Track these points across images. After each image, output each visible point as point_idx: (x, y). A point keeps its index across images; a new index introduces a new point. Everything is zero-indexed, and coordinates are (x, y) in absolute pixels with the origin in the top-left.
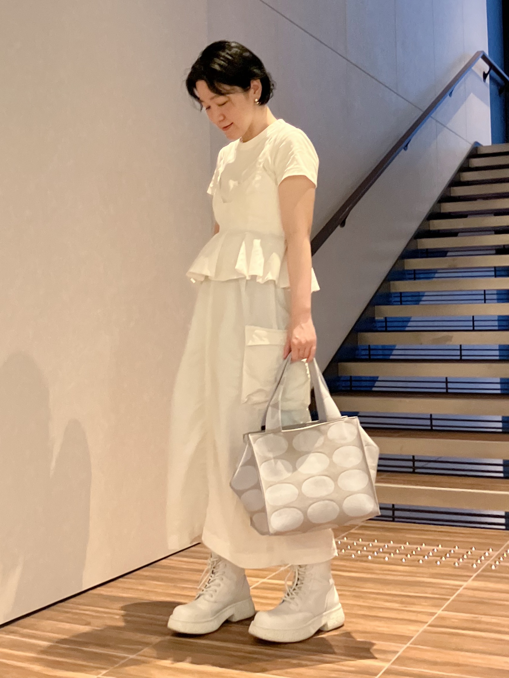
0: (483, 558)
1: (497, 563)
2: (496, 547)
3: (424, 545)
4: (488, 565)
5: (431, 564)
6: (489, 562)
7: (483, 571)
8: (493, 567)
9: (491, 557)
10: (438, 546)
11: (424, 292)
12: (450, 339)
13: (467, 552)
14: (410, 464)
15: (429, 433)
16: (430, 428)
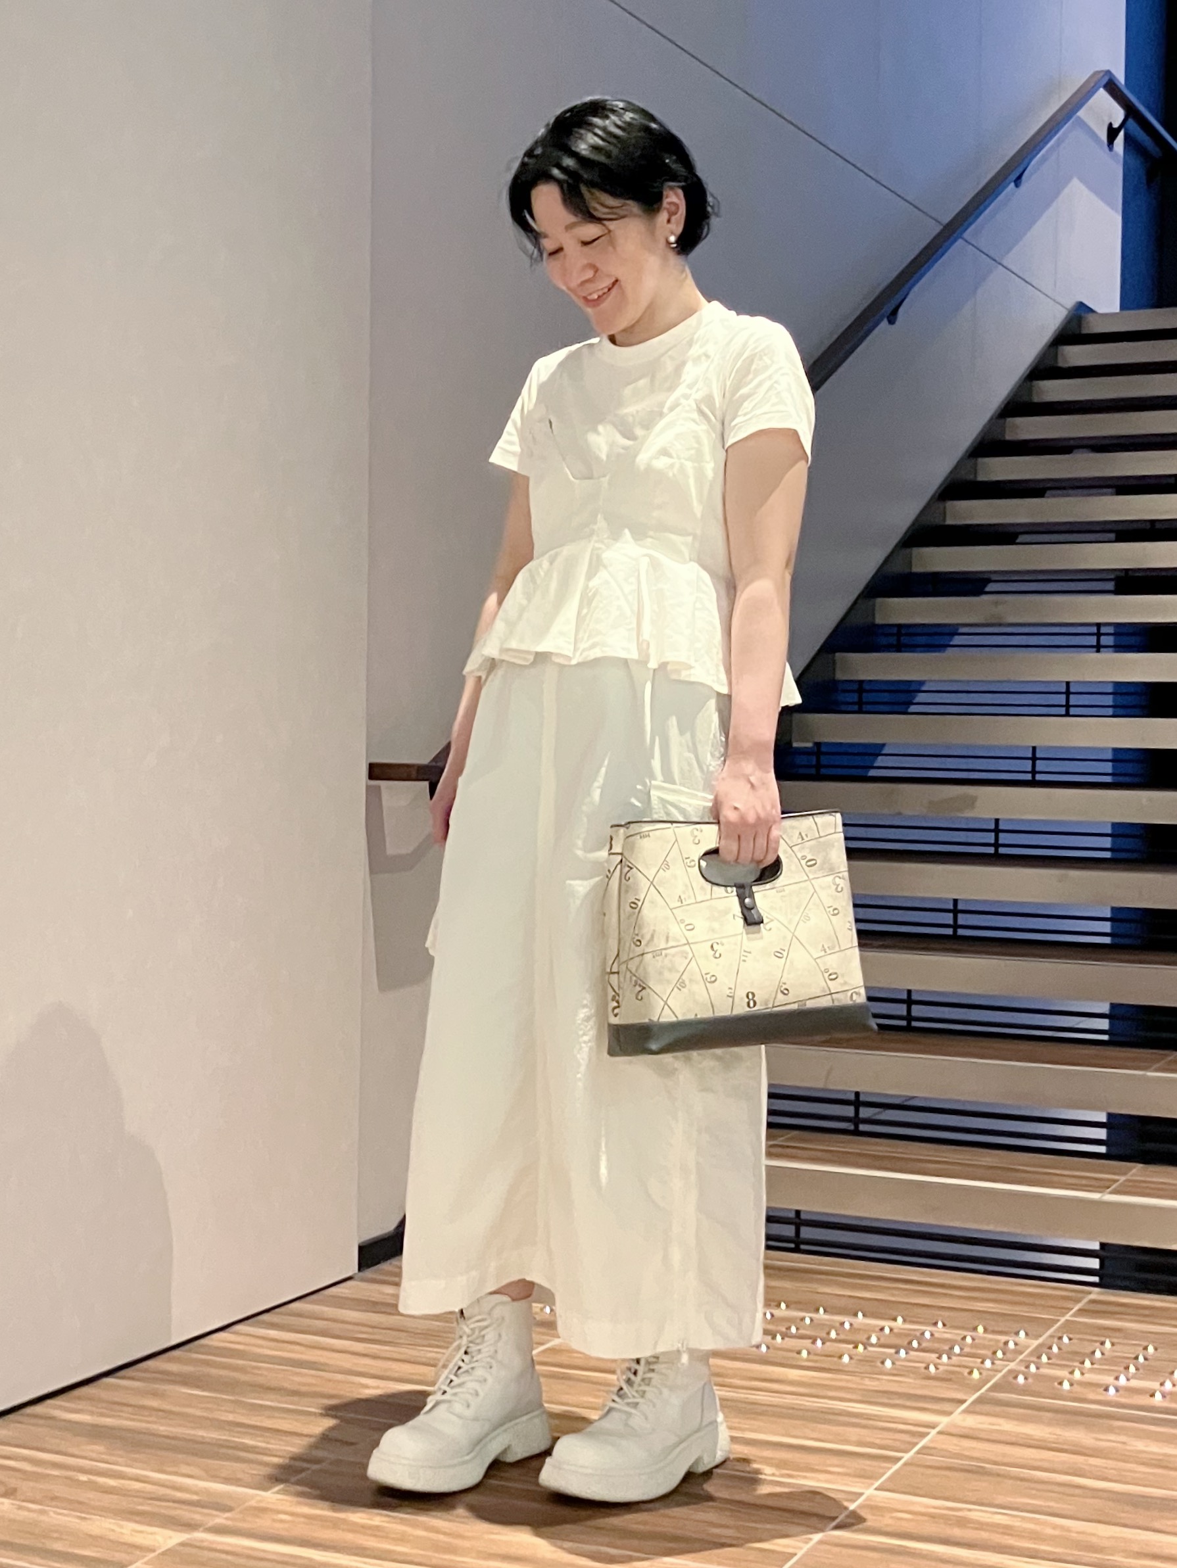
0: (1000, 1354)
1: (1033, 1368)
2: (1035, 1326)
3: (860, 1314)
4: (1010, 1371)
5: (871, 1365)
6: (1012, 1366)
7: (995, 1388)
8: (1021, 1379)
9: (1021, 1353)
10: (895, 1319)
11: (922, 683)
12: (971, 802)
13: (964, 1338)
14: (849, 1111)
15: (903, 1036)
16: (904, 1023)
